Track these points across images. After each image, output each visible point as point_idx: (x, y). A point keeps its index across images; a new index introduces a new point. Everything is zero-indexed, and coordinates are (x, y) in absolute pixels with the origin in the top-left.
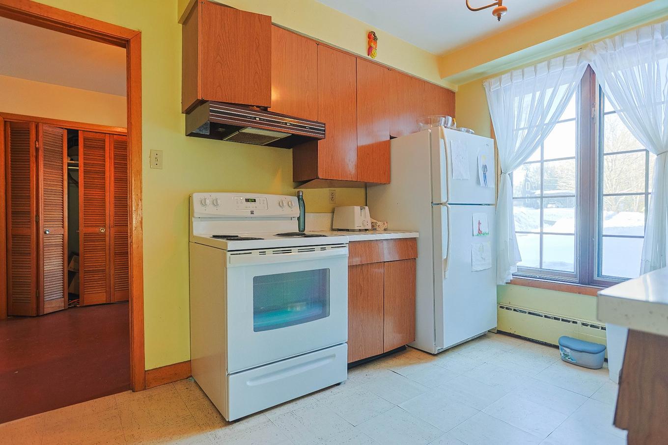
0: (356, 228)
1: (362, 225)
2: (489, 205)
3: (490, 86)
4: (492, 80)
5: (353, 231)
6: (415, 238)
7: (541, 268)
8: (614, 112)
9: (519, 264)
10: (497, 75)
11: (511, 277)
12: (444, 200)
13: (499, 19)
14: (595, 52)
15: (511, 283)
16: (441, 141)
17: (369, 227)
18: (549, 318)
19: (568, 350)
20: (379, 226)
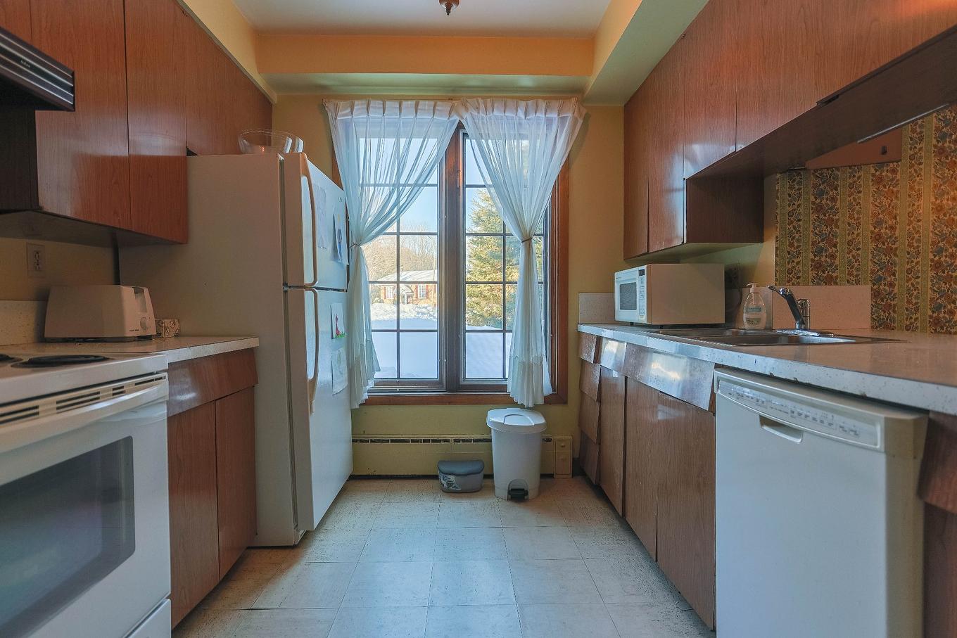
0: (129, 334)
1: (140, 329)
2: (338, 290)
3: (336, 111)
4: (342, 103)
5: (122, 340)
6: (252, 349)
7: (399, 378)
8: (484, 186)
9: (377, 375)
10: (349, 97)
11: (366, 396)
12: (308, 279)
13: (448, 11)
14: (467, 109)
15: (368, 403)
16: (304, 179)
17: (152, 331)
18: (417, 441)
19: (452, 478)
20: (166, 328)
